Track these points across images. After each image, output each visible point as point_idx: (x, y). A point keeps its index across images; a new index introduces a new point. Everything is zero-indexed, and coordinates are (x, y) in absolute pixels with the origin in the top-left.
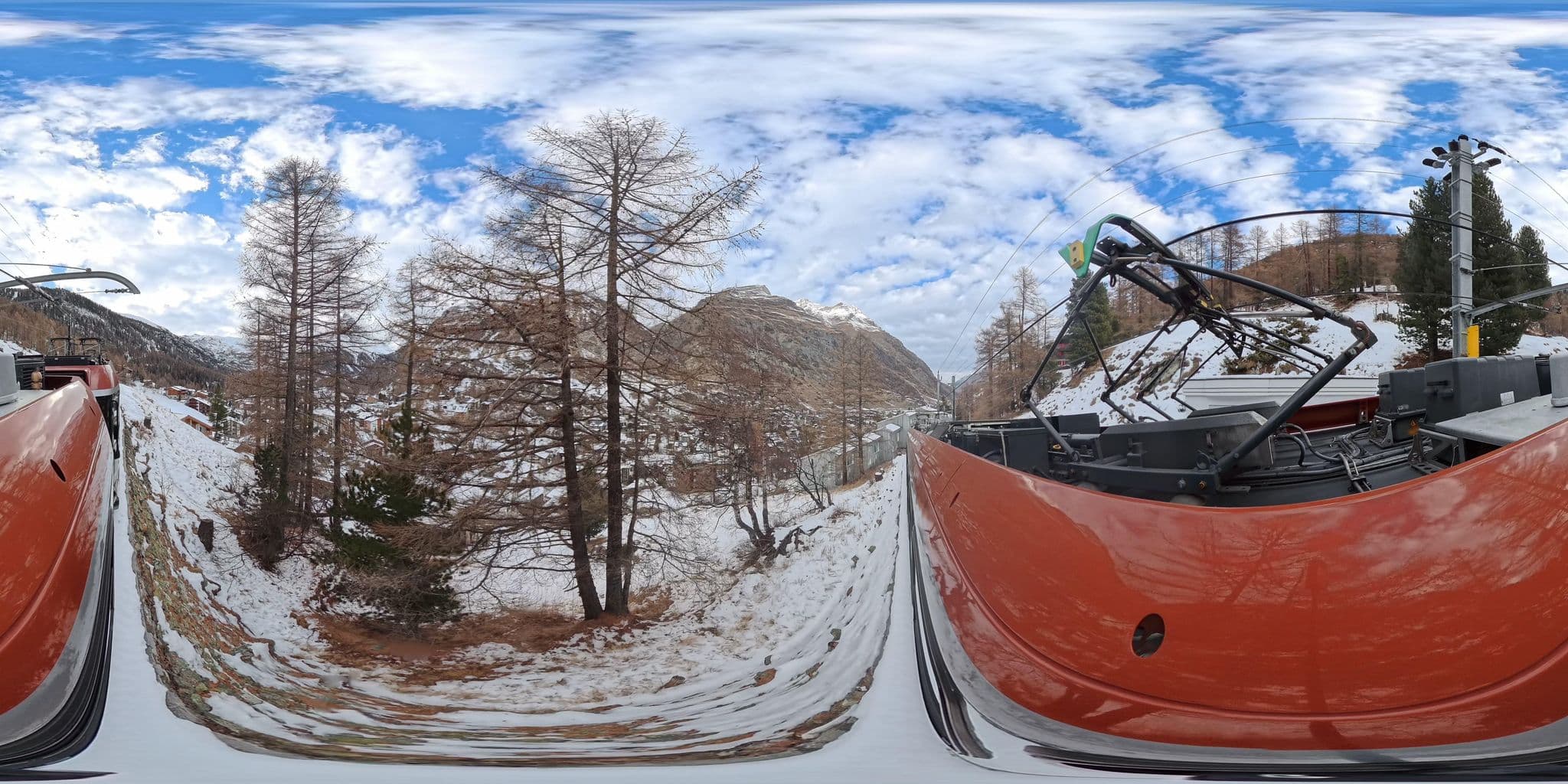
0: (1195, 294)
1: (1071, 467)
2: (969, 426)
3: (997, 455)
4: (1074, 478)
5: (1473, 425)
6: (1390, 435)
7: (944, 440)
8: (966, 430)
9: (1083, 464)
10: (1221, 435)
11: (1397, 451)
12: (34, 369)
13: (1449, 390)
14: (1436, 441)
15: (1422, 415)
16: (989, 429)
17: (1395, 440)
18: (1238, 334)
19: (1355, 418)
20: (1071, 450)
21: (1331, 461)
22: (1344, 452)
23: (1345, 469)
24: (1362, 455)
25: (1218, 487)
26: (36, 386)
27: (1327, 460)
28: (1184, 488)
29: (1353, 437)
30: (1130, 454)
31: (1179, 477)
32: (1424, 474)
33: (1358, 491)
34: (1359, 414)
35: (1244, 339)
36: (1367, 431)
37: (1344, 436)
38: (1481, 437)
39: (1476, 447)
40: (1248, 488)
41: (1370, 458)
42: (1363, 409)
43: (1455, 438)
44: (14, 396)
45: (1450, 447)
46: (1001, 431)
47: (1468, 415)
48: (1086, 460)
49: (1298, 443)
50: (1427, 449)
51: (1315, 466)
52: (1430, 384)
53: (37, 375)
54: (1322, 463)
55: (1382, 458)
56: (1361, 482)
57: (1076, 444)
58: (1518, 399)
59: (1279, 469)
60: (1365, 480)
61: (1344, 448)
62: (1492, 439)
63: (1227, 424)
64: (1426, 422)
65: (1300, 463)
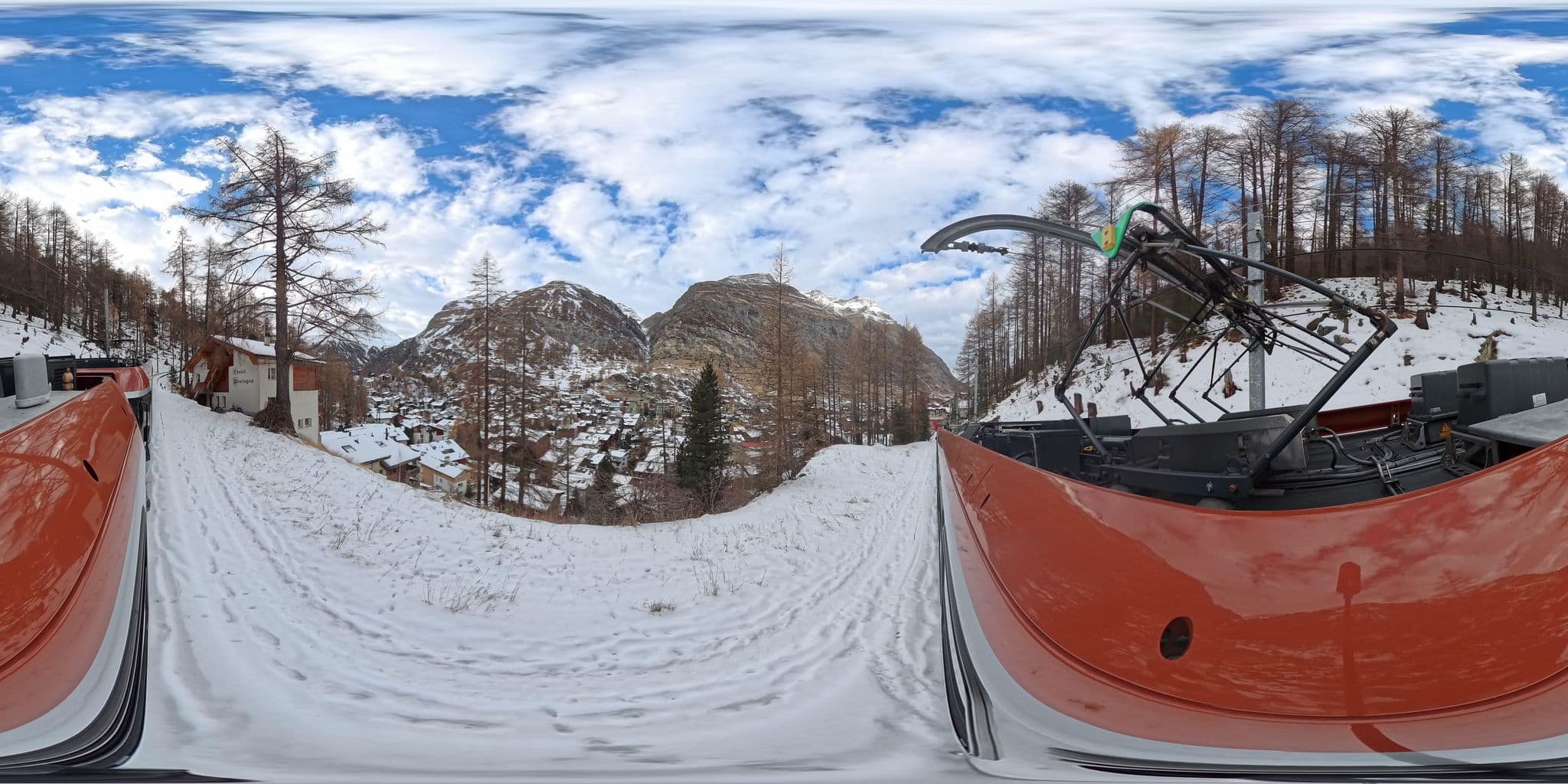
0: (1225, 284)
1: (1102, 469)
2: (1000, 428)
3: (1027, 456)
4: (1105, 481)
5: (1506, 426)
6: (1422, 438)
7: (976, 441)
8: (998, 431)
9: (1115, 467)
10: (1255, 438)
11: (1430, 454)
12: (64, 371)
13: (1482, 392)
14: (1469, 444)
15: (1454, 417)
16: (1020, 430)
17: (1428, 443)
18: (1269, 331)
19: (1386, 421)
20: (1104, 452)
21: (1363, 464)
22: (1376, 455)
23: (1378, 472)
24: (1394, 459)
25: (1252, 491)
26: (69, 386)
27: (1360, 463)
28: (1212, 491)
29: (1385, 440)
30: (1160, 457)
31: (1207, 481)
32: (1457, 476)
33: (1392, 495)
34: (1391, 417)
35: (1275, 336)
36: (1400, 433)
37: (1376, 439)
38: (1515, 438)
39: (1510, 449)
40: (1282, 492)
41: (1402, 461)
42: (1395, 412)
43: (1487, 440)
44: (47, 397)
45: (1483, 450)
46: (1032, 433)
47: (1500, 418)
48: (1118, 462)
49: (1330, 446)
50: (1461, 451)
51: (1347, 470)
52: (1462, 386)
53: (69, 376)
54: (1354, 467)
55: (1415, 461)
56: (1394, 485)
57: (1108, 446)
58: (1550, 400)
59: (1311, 471)
60: (1397, 482)
61: (1378, 451)
62: (1525, 441)
63: (1260, 427)
64: (1459, 423)
65: (1333, 467)
